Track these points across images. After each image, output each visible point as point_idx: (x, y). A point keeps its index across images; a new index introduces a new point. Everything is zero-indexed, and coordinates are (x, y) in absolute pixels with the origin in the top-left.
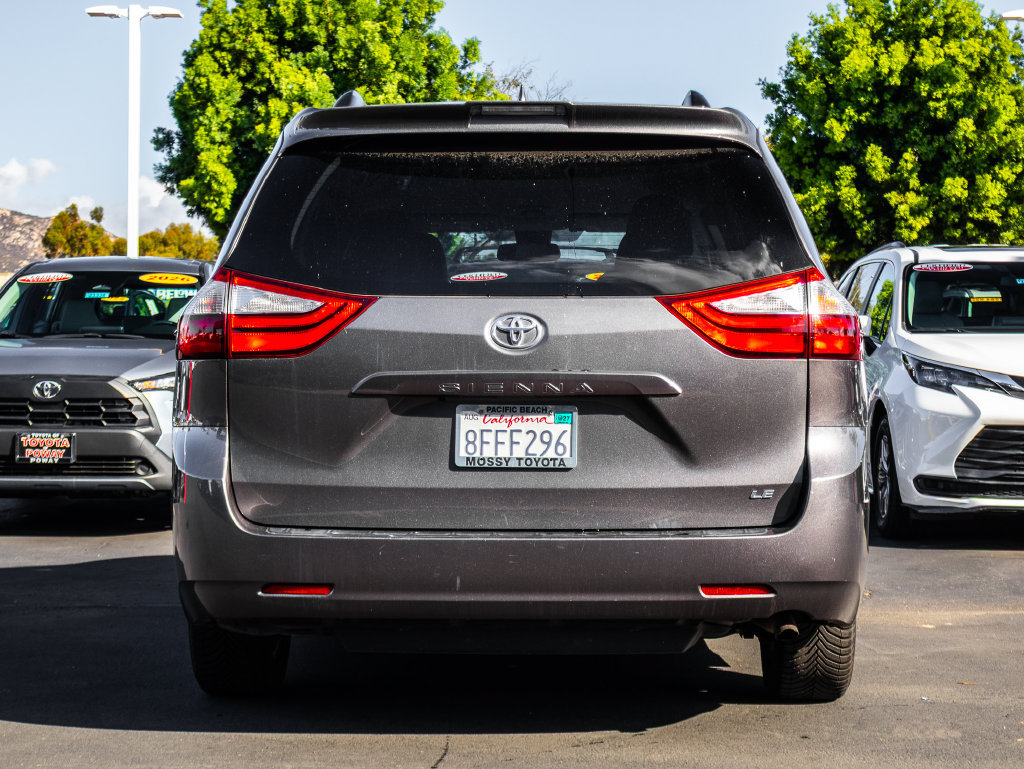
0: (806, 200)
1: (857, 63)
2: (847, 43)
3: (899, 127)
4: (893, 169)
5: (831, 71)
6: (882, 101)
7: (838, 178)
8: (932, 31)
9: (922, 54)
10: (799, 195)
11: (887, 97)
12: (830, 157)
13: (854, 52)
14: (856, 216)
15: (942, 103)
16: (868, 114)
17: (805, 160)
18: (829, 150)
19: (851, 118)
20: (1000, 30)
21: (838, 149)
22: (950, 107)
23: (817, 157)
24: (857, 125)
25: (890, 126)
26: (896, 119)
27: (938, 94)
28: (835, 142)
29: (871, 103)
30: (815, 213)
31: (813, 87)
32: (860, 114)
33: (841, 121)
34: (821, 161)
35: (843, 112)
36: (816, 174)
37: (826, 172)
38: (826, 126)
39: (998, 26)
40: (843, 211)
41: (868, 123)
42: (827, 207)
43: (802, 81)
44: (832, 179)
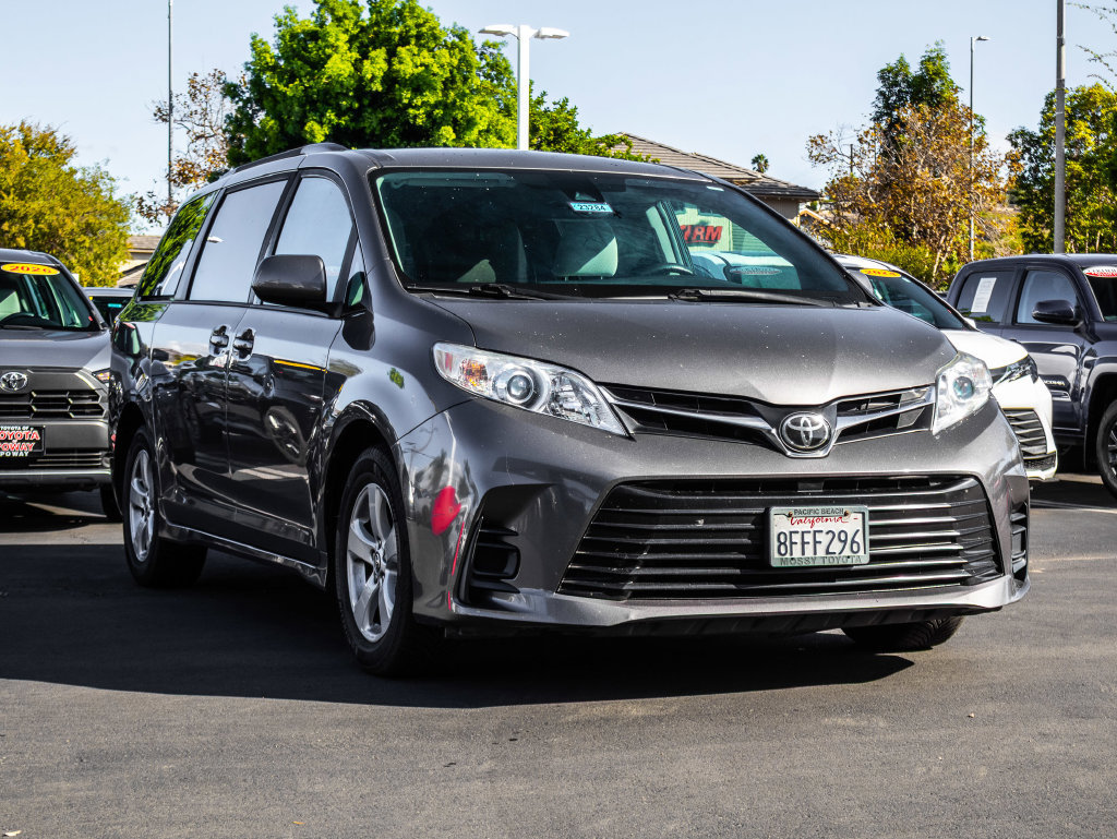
1: (340, 65)
2: (326, 46)
3: (377, 133)
5: (308, 73)
6: (361, 106)
8: (404, 41)
9: (401, 63)
11: (366, 102)
13: (335, 57)
15: (422, 111)
16: (347, 118)
19: (330, 121)
20: (465, 43)
22: (429, 115)
24: (336, 129)
26: (374, 124)
27: (418, 101)
29: (350, 109)
31: (291, 89)
32: (339, 118)
33: (321, 124)
35: (323, 115)
38: (306, 128)
39: (461, 37)
41: (347, 127)
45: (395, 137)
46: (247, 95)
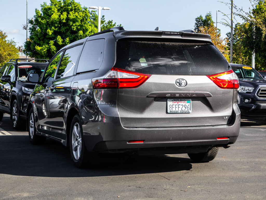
0: (42, 49)
1: (55, 16)
2: (52, 11)
3: (65, 32)
4: (63, 42)
5: (48, 18)
6: (61, 26)
7: (50, 44)
8: (71, 10)
9: (70, 15)
10: (40, 47)
11: (62, 25)
12: (47, 39)
13: (54, 14)
14: (54, 53)
15: (75, 27)
16: (57, 29)
17: (41, 39)
18: (47, 36)
19: (53, 29)
20: (86, 11)
21: (50, 37)
22: (77, 28)
23: (44, 39)
24: (55, 31)
25: (62, 32)
26: (64, 30)
27: (74, 25)
28: (49, 35)
29: (58, 26)
30: (44, 52)
31: (44, 21)
32: (55, 29)
33: (51, 30)
34: (45, 39)
35: (51, 28)
36: (44, 42)
37: (46, 42)
38: (47, 31)
39: (86, 9)
40: (51, 51)
41: (57, 31)
42: (47, 50)
43: (40, 20)
44: (48, 44)
45: (69, 33)
46: (34, 23)
